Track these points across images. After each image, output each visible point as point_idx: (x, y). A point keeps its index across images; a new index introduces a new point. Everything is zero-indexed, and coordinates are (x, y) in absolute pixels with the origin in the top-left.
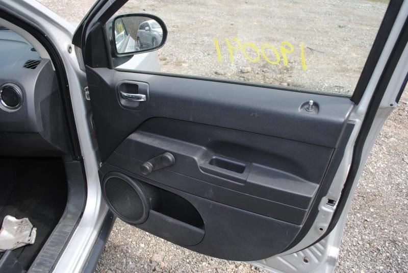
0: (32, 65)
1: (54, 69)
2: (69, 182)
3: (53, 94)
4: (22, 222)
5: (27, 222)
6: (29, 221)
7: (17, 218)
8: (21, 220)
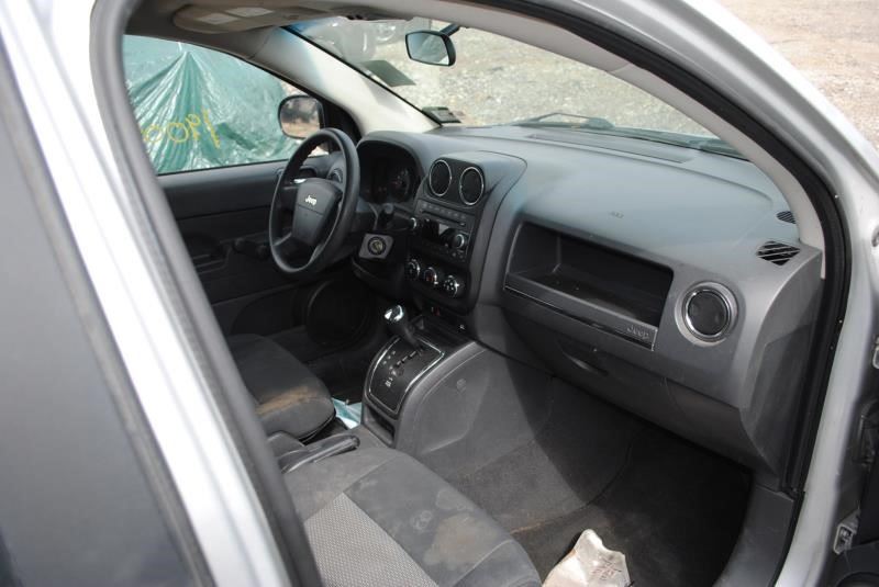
0: (776, 254)
1: (823, 276)
2: (746, 532)
3: (798, 332)
4: (611, 558)
5: (620, 563)
6: (624, 564)
7: (606, 544)
8: (610, 552)
